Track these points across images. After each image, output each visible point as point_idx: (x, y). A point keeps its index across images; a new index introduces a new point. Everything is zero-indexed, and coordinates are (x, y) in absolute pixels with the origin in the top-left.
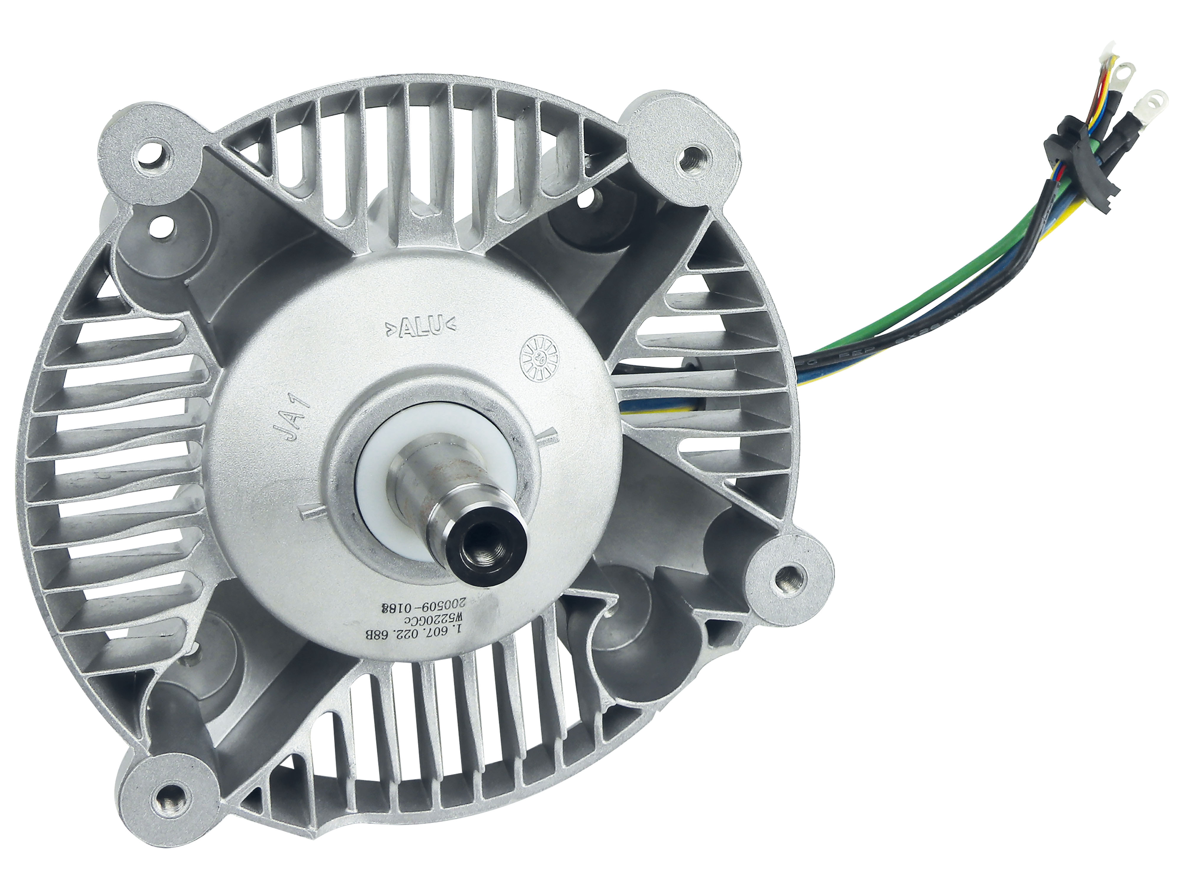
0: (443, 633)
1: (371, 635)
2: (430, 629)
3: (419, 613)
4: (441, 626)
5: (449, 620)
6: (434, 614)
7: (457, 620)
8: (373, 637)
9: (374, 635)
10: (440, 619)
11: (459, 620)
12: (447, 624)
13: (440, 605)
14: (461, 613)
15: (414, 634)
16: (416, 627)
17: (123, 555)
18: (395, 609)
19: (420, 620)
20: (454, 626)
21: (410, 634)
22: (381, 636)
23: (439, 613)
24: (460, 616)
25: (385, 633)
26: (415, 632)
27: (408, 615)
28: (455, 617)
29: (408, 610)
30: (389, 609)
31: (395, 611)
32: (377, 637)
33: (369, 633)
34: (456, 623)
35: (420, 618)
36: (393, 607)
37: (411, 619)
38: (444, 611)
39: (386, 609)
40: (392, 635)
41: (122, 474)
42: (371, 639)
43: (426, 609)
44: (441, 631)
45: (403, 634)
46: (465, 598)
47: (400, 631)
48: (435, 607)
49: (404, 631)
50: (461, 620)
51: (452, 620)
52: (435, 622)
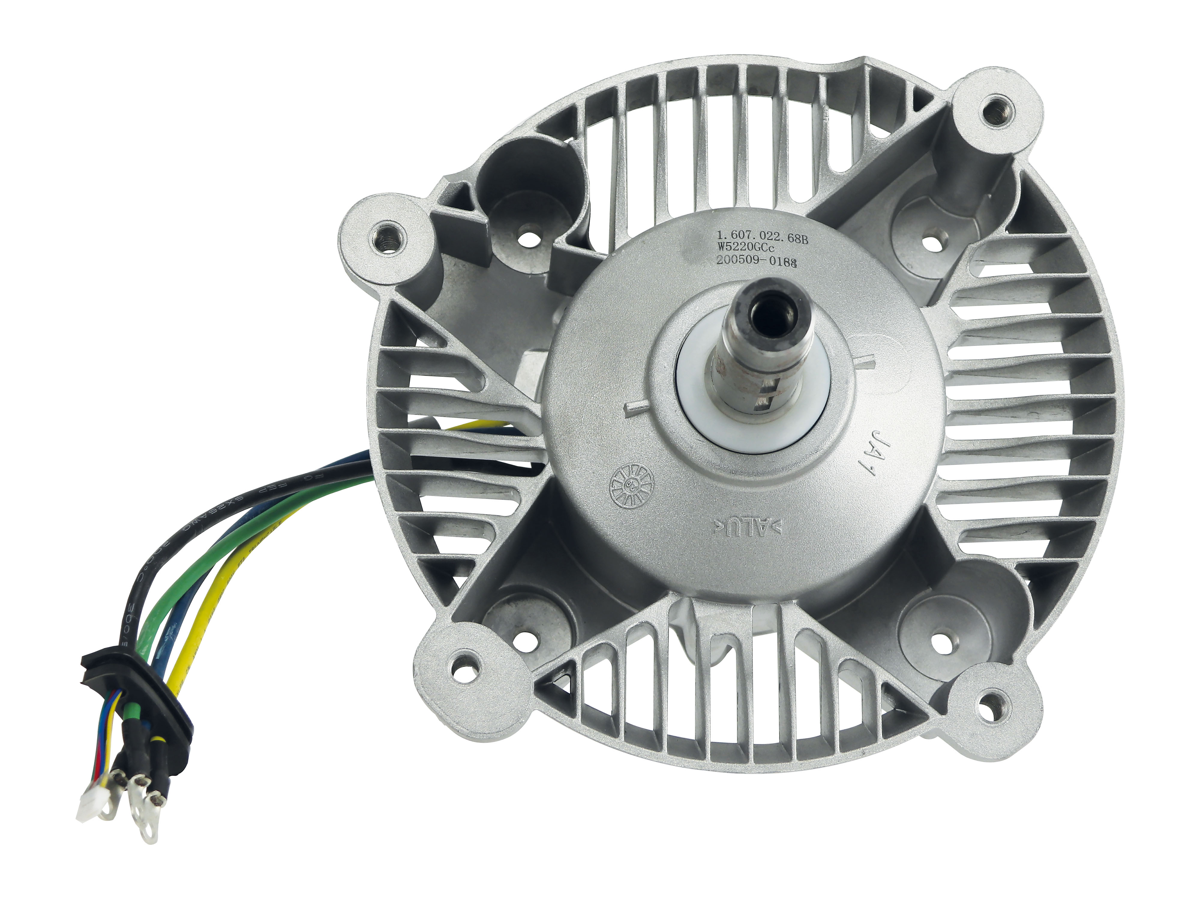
0: (736, 233)
1: (803, 239)
2: (748, 238)
3: (762, 255)
4: (739, 240)
5: (731, 244)
6: (746, 253)
7: (723, 244)
8: (801, 237)
9: (801, 239)
10: (740, 247)
11: (721, 243)
12: (733, 241)
13: (742, 260)
14: (720, 250)
15: (763, 234)
16: (761, 242)
17: (1016, 340)
18: (785, 261)
19: (759, 248)
20: (725, 238)
21: (767, 236)
22: (794, 236)
23: (743, 253)
24: (721, 247)
25: (791, 239)
26: (763, 237)
27: (771, 254)
28: (725, 247)
29: (773, 259)
30: (791, 262)
31: (785, 259)
32: (798, 236)
33: (805, 242)
34: (723, 240)
35: (759, 249)
36: (787, 264)
37: (768, 250)
38: (737, 253)
39: (793, 262)
40: (783, 236)
41: (1015, 416)
42: (803, 236)
43: (756, 258)
44: (738, 234)
45: (774, 237)
46: (718, 264)
47: (777, 240)
48: (747, 258)
49: (773, 239)
50: (719, 243)
51: (728, 244)
52: (745, 244)
